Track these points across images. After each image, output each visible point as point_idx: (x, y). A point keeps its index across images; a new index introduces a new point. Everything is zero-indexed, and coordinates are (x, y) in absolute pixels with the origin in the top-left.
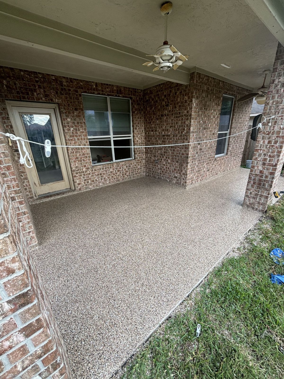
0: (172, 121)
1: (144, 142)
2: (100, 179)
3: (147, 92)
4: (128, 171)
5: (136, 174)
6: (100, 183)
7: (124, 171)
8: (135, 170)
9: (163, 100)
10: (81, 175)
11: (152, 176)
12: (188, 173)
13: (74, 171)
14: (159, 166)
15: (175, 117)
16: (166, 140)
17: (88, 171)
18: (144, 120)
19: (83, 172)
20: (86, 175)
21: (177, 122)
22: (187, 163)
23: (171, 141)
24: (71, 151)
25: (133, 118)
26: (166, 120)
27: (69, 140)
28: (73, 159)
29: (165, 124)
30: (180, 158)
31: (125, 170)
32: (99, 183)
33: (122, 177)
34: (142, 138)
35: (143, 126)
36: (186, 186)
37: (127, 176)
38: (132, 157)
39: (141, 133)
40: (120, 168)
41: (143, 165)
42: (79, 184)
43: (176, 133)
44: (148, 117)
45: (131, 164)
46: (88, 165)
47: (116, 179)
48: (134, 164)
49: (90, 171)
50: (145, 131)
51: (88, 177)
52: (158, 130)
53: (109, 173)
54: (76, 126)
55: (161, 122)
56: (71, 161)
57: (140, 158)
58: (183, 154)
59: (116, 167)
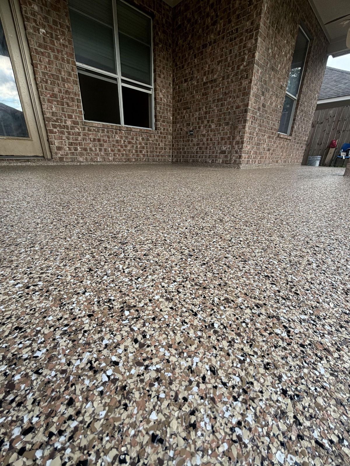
0: (222, 51)
1: (171, 105)
2: (98, 150)
3: (180, 8)
4: (145, 148)
5: (158, 156)
6: (98, 156)
7: (139, 146)
8: (156, 148)
9: (208, 15)
10: (62, 133)
11: (182, 161)
12: (245, 139)
13: (49, 119)
14: (195, 140)
15: (227, 42)
16: (209, 90)
17: (75, 127)
18: (172, 65)
19: (67, 127)
20: (73, 134)
21: (231, 50)
22: (245, 121)
23: (218, 89)
24: (41, 76)
25: (155, 56)
26: (211, 53)
27: (37, 53)
28: (46, 96)
29: (209, 61)
30: (232, 116)
31: (140, 144)
32: (96, 155)
33: (136, 155)
34: (168, 96)
35: (170, 76)
36: (240, 163)
37: (144, 155)
38: (151, 128)
39: (168, 88)
40: (133, 139)
41: (168, 144)
42: (59, 148)
43: (227, 73)
44: (180, 57)
45: (151, 137)
46: (75, 116)
47: (125, 157)
48: (155, 137)
49: (80, 129)
50: (173, 85)
51: (77, 140)
52: (195, 76)
53: (113, 141)
54: (51, 28)
55: (202, 59)
56: (42, 97)
57: (164, 129)
58: (238, 107)
59: (126, 134)
